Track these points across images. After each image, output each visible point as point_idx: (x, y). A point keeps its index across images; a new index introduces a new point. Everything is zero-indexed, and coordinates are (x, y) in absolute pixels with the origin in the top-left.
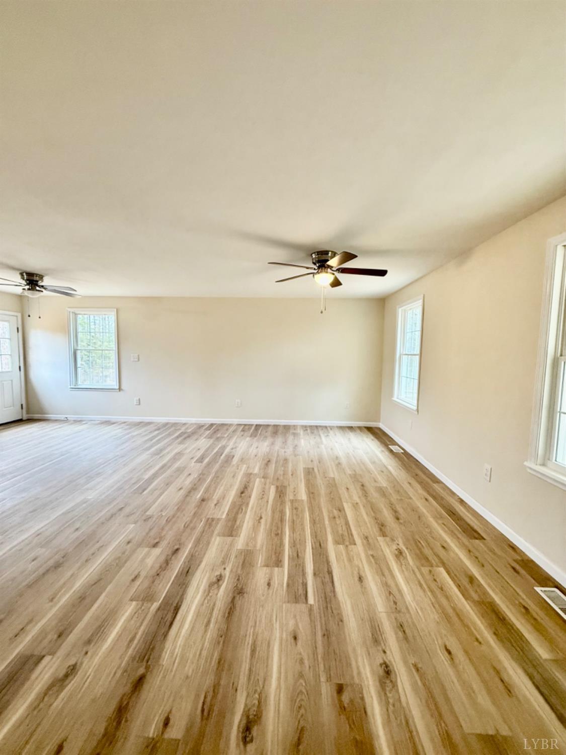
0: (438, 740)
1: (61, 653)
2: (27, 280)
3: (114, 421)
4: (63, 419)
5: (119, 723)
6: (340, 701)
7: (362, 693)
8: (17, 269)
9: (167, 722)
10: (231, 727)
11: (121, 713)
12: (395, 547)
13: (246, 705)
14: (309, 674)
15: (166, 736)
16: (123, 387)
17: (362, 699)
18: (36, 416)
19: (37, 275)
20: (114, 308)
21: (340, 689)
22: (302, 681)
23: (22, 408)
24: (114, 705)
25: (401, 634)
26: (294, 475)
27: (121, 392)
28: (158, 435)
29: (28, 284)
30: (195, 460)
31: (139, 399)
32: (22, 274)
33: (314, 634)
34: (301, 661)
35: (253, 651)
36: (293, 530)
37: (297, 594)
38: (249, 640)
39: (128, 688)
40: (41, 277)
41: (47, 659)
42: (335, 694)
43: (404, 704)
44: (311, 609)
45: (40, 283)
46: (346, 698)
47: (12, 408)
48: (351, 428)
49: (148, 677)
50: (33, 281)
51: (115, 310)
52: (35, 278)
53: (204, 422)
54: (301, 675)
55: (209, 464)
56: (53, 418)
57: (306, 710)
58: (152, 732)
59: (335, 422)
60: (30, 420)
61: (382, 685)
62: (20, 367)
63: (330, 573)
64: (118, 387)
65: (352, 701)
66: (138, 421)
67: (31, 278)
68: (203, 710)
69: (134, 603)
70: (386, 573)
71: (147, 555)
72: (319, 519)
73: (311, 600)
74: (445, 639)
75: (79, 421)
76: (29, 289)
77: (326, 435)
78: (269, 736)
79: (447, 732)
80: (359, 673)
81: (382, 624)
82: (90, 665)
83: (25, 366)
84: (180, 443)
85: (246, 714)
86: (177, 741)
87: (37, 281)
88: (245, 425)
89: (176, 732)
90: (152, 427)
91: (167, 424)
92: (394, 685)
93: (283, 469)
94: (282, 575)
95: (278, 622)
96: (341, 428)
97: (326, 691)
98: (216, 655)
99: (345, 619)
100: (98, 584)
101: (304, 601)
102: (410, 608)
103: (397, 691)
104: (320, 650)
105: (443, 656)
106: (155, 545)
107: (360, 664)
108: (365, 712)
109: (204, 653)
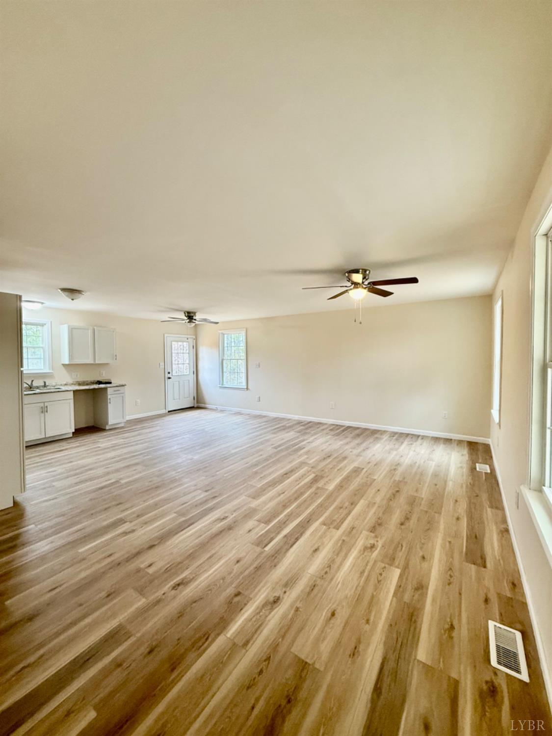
0: (269, 642)
1: (133, 523)
2: (188, 316)
3: (243, 412)
4: (214, 408)
5: (134, 557)
6: (232, 599)
7: (248, 602)
8: (183, 311)
9: (150, 566)
10: (173, 580)
11: (138, 554)
12: (372, 542)
13: (186, 576)
14: (228, 580)
15: (146, 570)
16: (249, 387)
17: (246, 604)
18: (202, 405)
19: (192, 312)
20: (244, 328)
21: (238, 594)
22: (222, 581)
23: (194, 399)
24: (137, 550)
25: (308, 589)
26: (339, 471)
27: (248, 391)
28: (265, 425)
29: (188, 319)
30: (273, 446)
31: (259, 397)
32: (185, 313)
33: (251, 564)
34: (230, 573)
35: (210, 557)
36: (299, 506)
37: (262, 542)
38: (213, 552)
39: (147, 546)
40: (195, 313)
41: (128, 523)
42: (233, 595)
43: (268, 618)
44: (261, 553)
45: (194, 318)
46: (236, 599)
47: (188, 399)
48: (448, 441)
49: (156, 547)
50: (190, 316)
51: (245, 329)
52: (192, 315)
53: (303, 420)
54: (223, 579)
55: (280, 451)
56: (210, 408)
57: (211, 593)
58: (142, 566)
59: (431, 432)
60: (198, 408)
61: (264, 605)
62: (194, 372)
63: (297, 539)
64: (246, 387)
65: (238, 602)
66: (259, 414)
67: (189, 315)
68: (167, 569)
69: (175, 514)
70: (342, 554)
71: (200, 494)
72: (327, 505)
73: (267, 549)
74: (340, 607)
75: (222, 411)
76: (188, 322)
77: (410, 443)
78: (184, 593)
79: (278, 645)
80: (257, 594)
81: (301, 579)
82: (140, 532)
83: (197, 372)
84: (273, 433)
85: (183, 579)
86: (148, 574)
87: (193, 316)
88: (337, 425)
89: (151, 571)
90: (265, 419)
91: (276, 418)
92: (272, 609)
93: (336, 463)
94: (263, 529)
95: (237, 550)
96: (436, 440)
97: (230, 591)
98: (191, 551)
99: (278, 567)
100: (167, 500)
101: (263, 546)
102: (335, 579)
103: (270, 613)
104: (247, 572)
105: (325, 613)
106: (206, 491)
107: (262, 591)
108: (241, 609)
109: (188, 547)
